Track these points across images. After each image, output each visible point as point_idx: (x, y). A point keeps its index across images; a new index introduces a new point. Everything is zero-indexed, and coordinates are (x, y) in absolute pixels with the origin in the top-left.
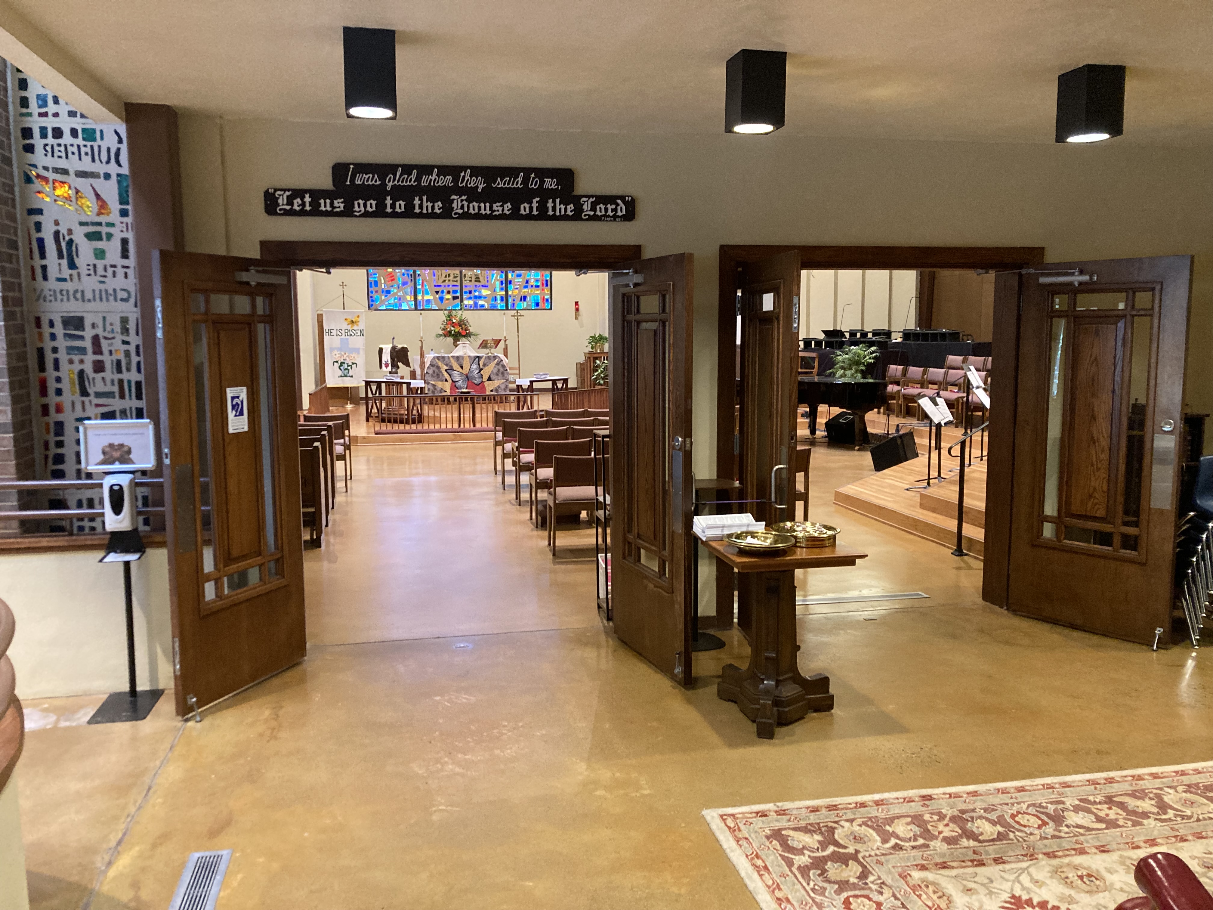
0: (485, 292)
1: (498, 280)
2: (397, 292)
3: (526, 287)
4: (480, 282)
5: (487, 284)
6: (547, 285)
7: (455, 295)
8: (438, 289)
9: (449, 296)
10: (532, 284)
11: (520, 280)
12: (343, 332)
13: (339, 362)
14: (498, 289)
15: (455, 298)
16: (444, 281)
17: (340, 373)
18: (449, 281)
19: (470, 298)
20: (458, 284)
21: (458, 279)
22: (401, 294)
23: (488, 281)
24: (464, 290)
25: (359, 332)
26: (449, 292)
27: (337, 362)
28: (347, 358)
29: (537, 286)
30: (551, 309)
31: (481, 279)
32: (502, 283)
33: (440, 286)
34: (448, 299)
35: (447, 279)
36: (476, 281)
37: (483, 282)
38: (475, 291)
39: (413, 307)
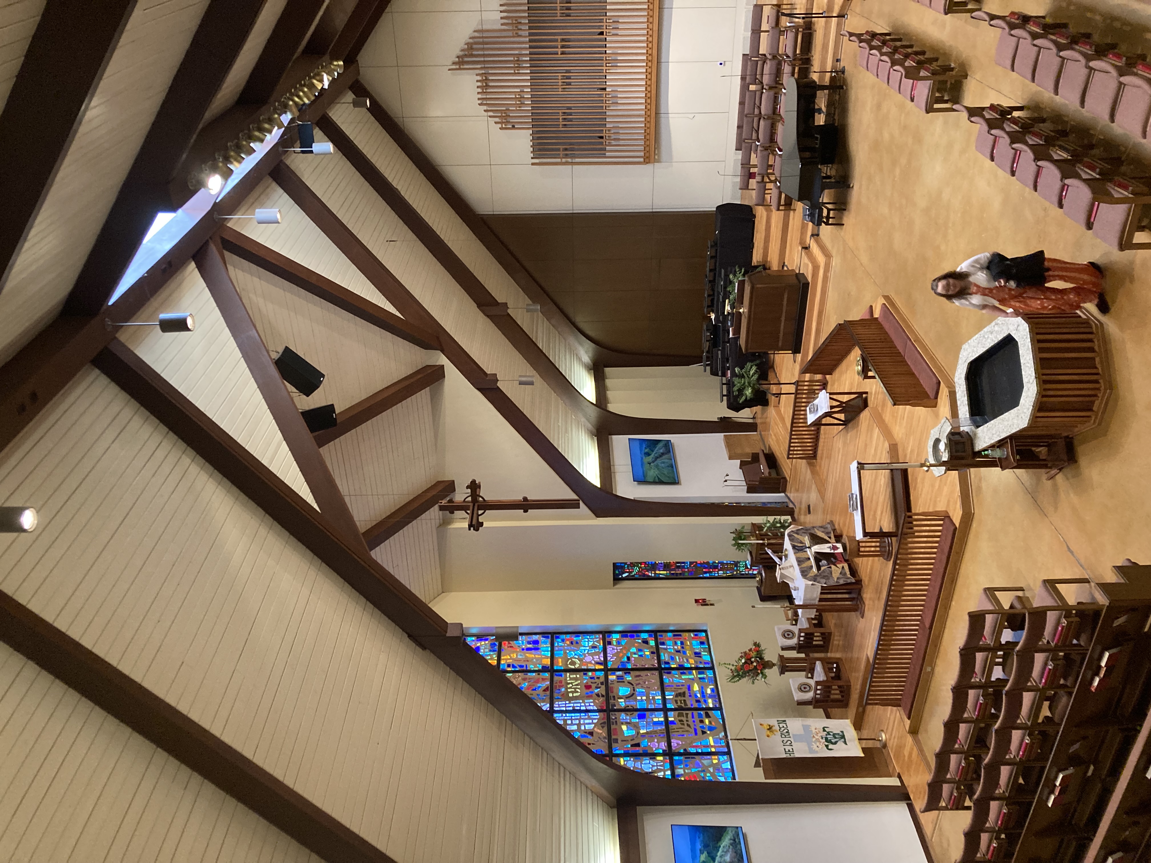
0: (696, 688)
1: (680, 677)
2: (710, 772)
3: (684, 653)
4: (684, 693)
5: (686, 686)
6: (680, 635)
7: (704, 715)
8: (699, 732)
9: (707, 721)
10: (679, 647)
11: (677, 657)
12: (786, 739)
13: (827, 744)
14: (691, 677)
15: (708, 716)
16: (688, 725)
17: (841, 743)
18: (687, 721)
19: (705, 701)
20: (690, 712)
21: (684, 712)
22: (711, 770)
23: (682, 685)
24: (696, 705)
25: (781, 725)
26: (702, 722)
27: (827, 746)
28: (819, 735)
29: (682, 643)
30: (705, 631)
31: (681, 691)
32: (682, 673)
33: (695, 730)
34: (710, 722)
35: (685, 723)
36: (684, 696)
37: (685, 689)
38: (696, 696)
39: (725, 757)
